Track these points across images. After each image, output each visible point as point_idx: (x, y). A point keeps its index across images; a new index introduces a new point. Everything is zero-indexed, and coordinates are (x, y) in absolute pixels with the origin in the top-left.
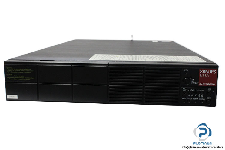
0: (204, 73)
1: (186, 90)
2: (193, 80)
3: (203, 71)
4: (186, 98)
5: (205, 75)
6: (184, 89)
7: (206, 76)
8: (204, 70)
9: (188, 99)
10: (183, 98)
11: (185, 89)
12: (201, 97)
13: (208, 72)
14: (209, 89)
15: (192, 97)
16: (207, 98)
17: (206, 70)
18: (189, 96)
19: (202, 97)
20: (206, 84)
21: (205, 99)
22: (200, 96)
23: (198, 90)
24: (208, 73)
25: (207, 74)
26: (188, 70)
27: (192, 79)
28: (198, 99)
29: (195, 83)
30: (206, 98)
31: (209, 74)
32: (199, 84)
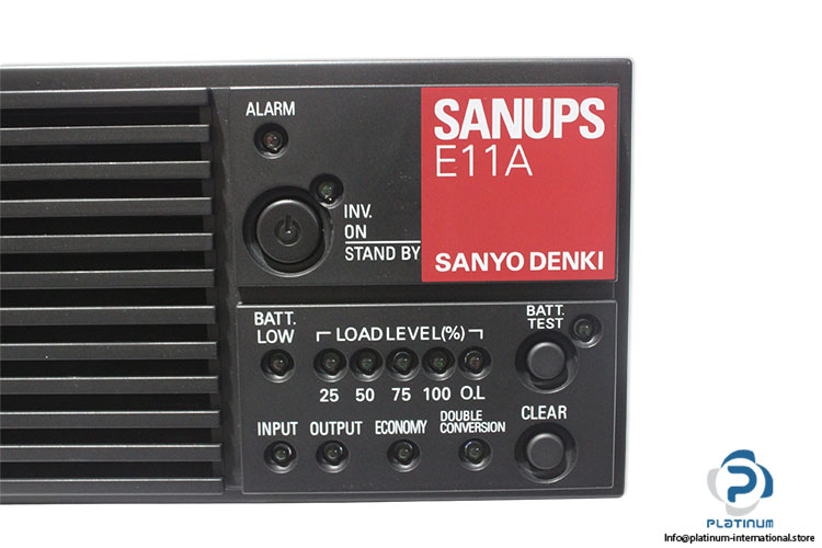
0: (475, 135)
1: (287, 337)
2: (361, 221)
3: (459, 117)
4: (303, 428)
5: (483, 160)
6: (272, 325)
7: (503, 164)
8: (475, 105)
9: (317, 429)
10: (267, 429)
11: (283, 326)
12: (456, 404)
13: (514, 118)
14: (540, 314)
15: (369, 413)
16: (529, 414)
17: (499, 105)
18: (330, 395)
19: (472, 405)
20: (508, 262)
21: (501, 427)
22: (444, 394)
23: (423, 330)
24: (515, 134)
25: (506, 143)
26: (289, 109)
27: (352, 210)
28: (434, 424)
29: (383, 252)
30: (511, 417)
31: (525, 140)
32: (428, 256)
